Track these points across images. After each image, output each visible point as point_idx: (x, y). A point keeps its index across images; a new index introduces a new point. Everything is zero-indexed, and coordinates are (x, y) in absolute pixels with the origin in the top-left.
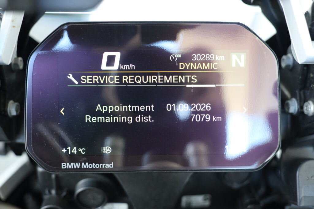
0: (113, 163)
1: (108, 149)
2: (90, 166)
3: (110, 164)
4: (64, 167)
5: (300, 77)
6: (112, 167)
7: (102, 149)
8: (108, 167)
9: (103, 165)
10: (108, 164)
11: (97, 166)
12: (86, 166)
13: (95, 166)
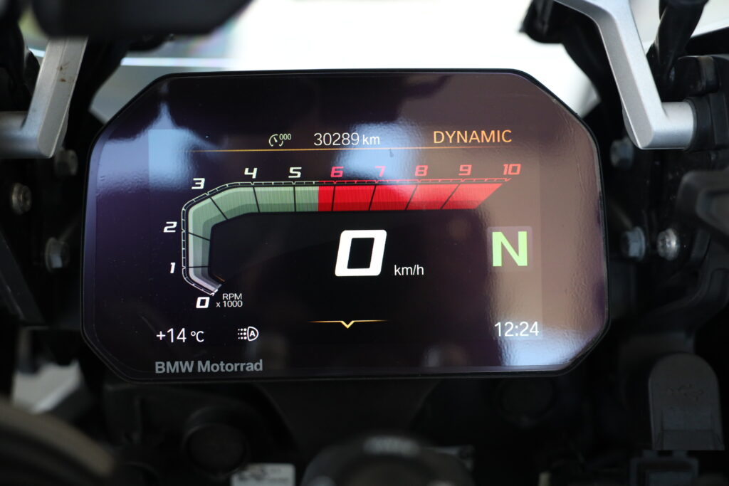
0: (261, 361)
1: (252, 332)
2: (215, 368)
3: (256, 364)
4: (160, 370)
5: (648, 182)
6: (261, 369)
7: (240, 332)
8: (252, 369)
9: (242, 365)
10: (252, 364)
11: (229, 367)
12: (206, 367)
13: (224, 367)
